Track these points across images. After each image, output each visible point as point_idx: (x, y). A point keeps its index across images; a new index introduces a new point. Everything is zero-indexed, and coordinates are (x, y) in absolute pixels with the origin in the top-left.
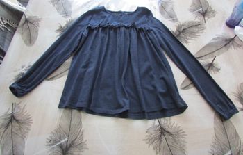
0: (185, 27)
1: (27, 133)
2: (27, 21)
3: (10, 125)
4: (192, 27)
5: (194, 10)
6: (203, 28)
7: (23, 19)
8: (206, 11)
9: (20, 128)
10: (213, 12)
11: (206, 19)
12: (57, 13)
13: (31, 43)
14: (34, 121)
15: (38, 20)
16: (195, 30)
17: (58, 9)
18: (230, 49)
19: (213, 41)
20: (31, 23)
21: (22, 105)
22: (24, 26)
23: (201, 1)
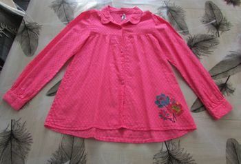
0: (197, 41)
1: (27, 153)
2: (26, 28)
3: (9, 143)
4: (204, 41)
5: (207, 22)
6: (217, 43)
7: (22, 25)
8: (220, 24)
9: (20, 148)
10: (228, 24)
11: (220, 32)
12: (58, 20)
13: (30, 53)
14: (34, 141)
15: (38, 28)
16: (208, 44)
17: (59, 16)
19: (227, 58)
20: (30, 30)
21: (21, 122)
22: (24, 33)
23: (215, 12)
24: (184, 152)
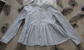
0: (66, 10)
2: (6, 6)
4: (68, 10)
5: (70, 4)
6: (73, 11)
7: (5, 5)
8: (74, 4)
9: (2, 47)
10: (77, 4)
11: (74, 7)
12: (18, 4)
13: (7, 15)
15: (10, 6)
16: (70, 11)
17: (18, 2)
18: (83, 19)
19: (76, 16)
20: (8, 7)
22: (5, 8)
24: (61, 47)
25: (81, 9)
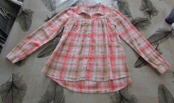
0: (137, 22)
1: (23, 97)
2: (23, 13)
3: (11, 92)
4: (142, 22)
5: (143, 10)
6: (150, 23)
7: (20, 10)
8: (151, 11)
9: (18, 93)
10: (156, 11)
11: (152, 16)
12: (46, 8)
13: (26, 29)
14: (28, 88)
15: (32, 13)
16: (145, 24)
17: (46, 5)
18: (168, 39)
19: (157, 33)
20: (26, 14)
21: (20, 75)
22: (22, 16)
23: (148, 3)
24: (130, 94)
25: (164, 21)
